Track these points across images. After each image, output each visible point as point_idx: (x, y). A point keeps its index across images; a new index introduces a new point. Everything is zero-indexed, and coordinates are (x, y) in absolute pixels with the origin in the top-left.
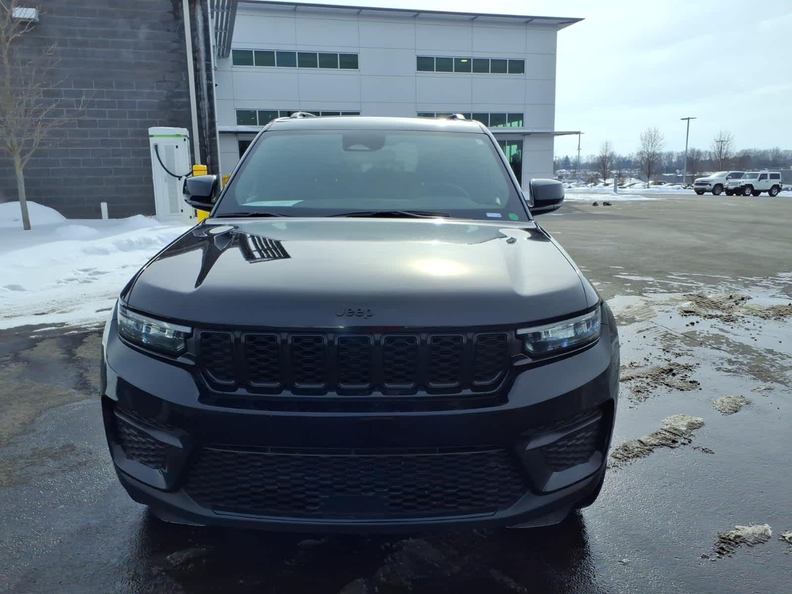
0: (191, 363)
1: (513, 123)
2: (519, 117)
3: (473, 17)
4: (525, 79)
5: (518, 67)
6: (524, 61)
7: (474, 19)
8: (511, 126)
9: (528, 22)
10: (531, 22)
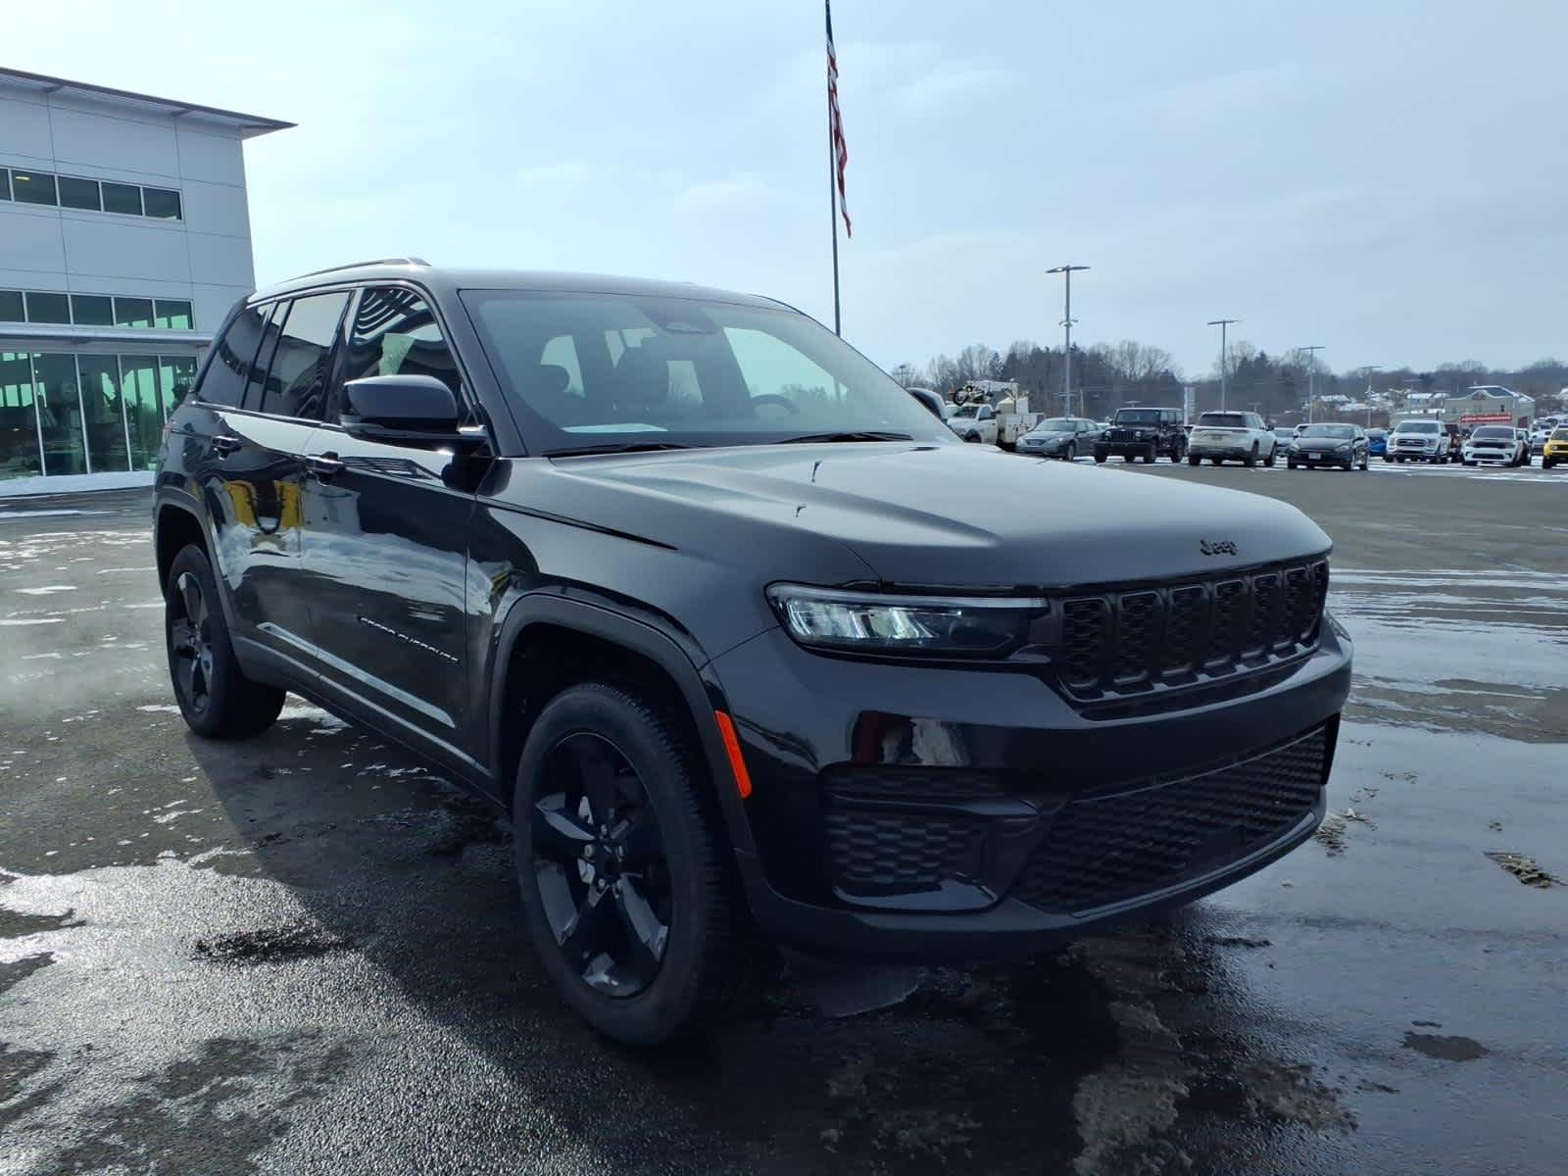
0: (1043, 659)
1: (174, 319)
2: (184, 308)
3: (49, 85)
4: (186, 231)
5: (166, 203)
6: (178, 194)
7: (50, 90)
8: (170, 325)
9: (180, 115)
10: (185, 115)
